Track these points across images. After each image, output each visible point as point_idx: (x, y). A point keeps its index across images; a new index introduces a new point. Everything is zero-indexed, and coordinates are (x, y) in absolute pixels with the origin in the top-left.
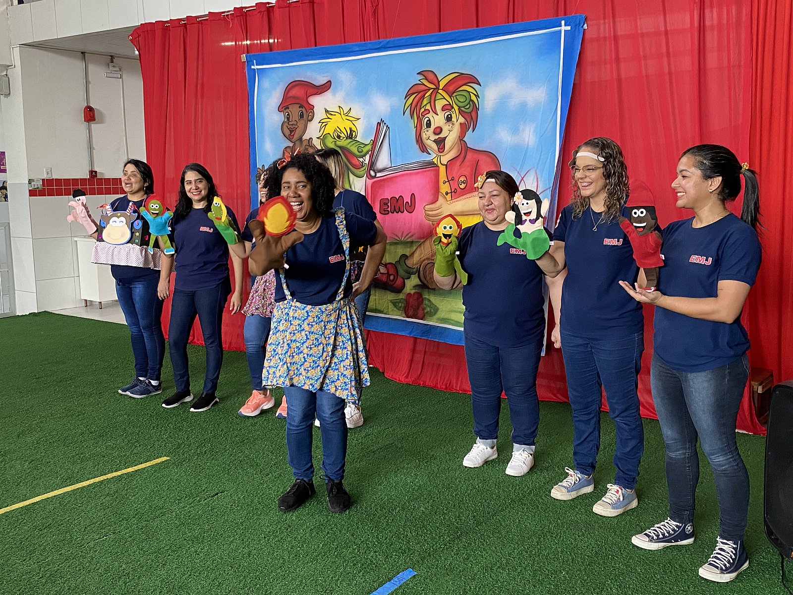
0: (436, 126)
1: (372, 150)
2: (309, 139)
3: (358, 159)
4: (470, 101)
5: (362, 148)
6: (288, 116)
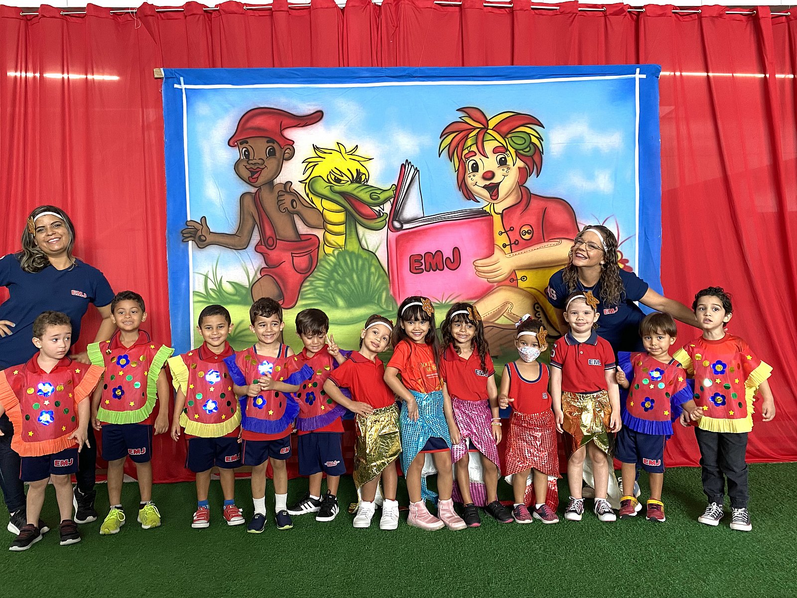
0: (485, 171)
1: (396, 197)
2: (286, 183)
3: (371, 208)
4: (529, 144)
5: (378, 195)
6: (247, 153)
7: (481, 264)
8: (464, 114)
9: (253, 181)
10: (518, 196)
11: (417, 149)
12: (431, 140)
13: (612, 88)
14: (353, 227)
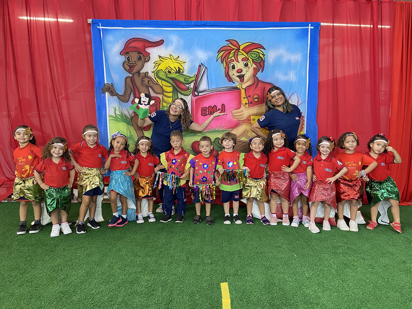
1: (196, 80)
2: (146, 73)
3: (184, 85)
4: (259, 57)
5: (188, 79)
6: (128, 58)
7: (235, 112)
8: (229, 43)
9: (131, 71)
10: (253, 81)
11: (207, 58)
12: (213, 54)
13: (297, 33)
14: (176, 94)
